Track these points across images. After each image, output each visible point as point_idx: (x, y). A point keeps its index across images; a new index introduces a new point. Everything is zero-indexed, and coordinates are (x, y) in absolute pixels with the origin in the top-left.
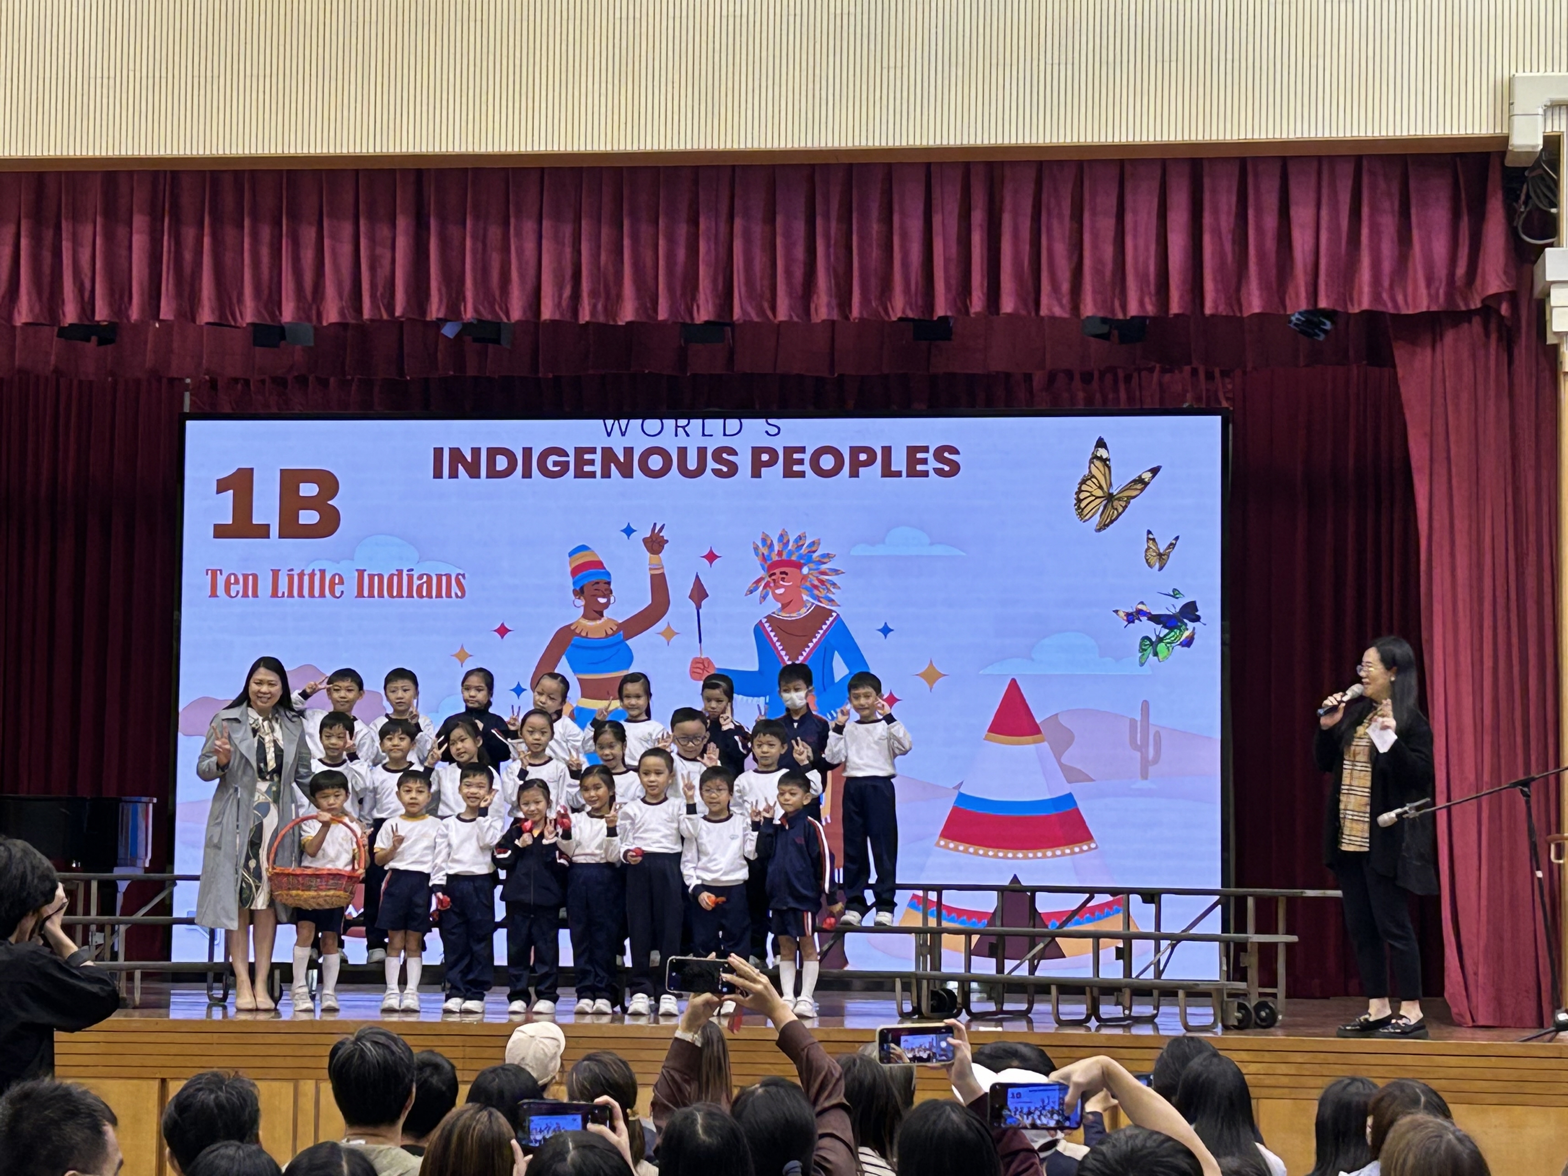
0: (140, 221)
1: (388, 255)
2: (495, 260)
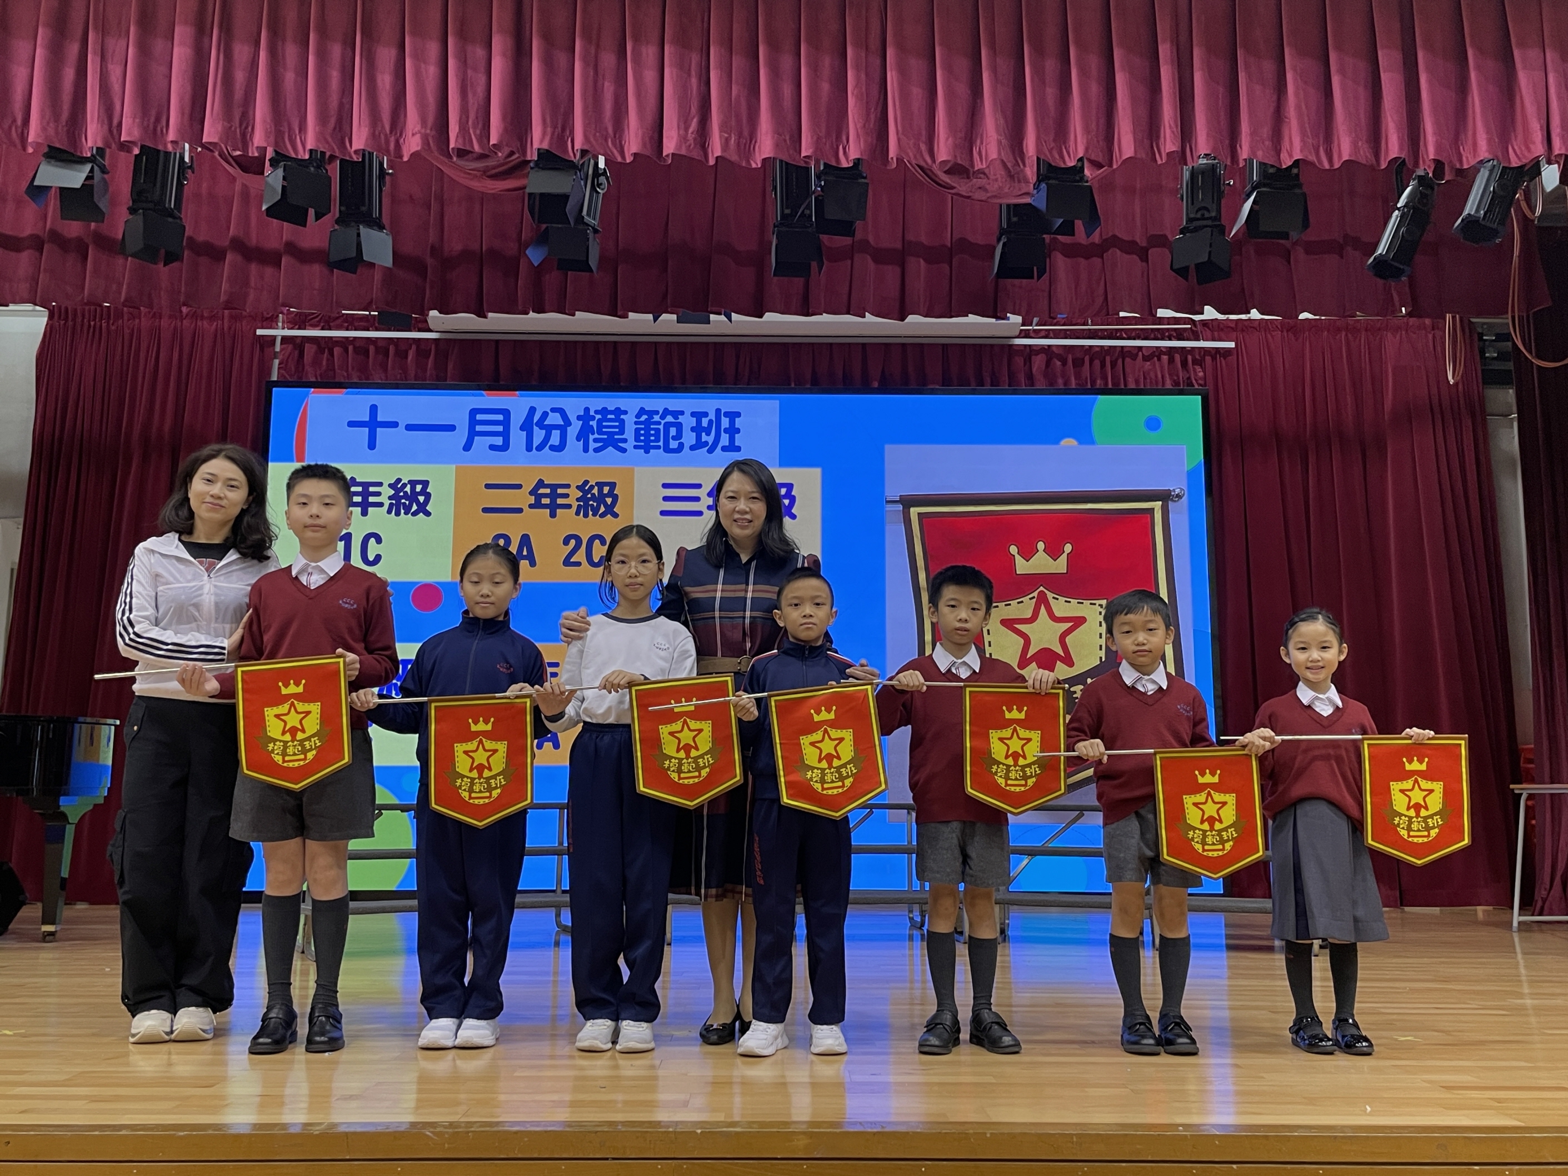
1: (482, 79)
2: (609, 90)
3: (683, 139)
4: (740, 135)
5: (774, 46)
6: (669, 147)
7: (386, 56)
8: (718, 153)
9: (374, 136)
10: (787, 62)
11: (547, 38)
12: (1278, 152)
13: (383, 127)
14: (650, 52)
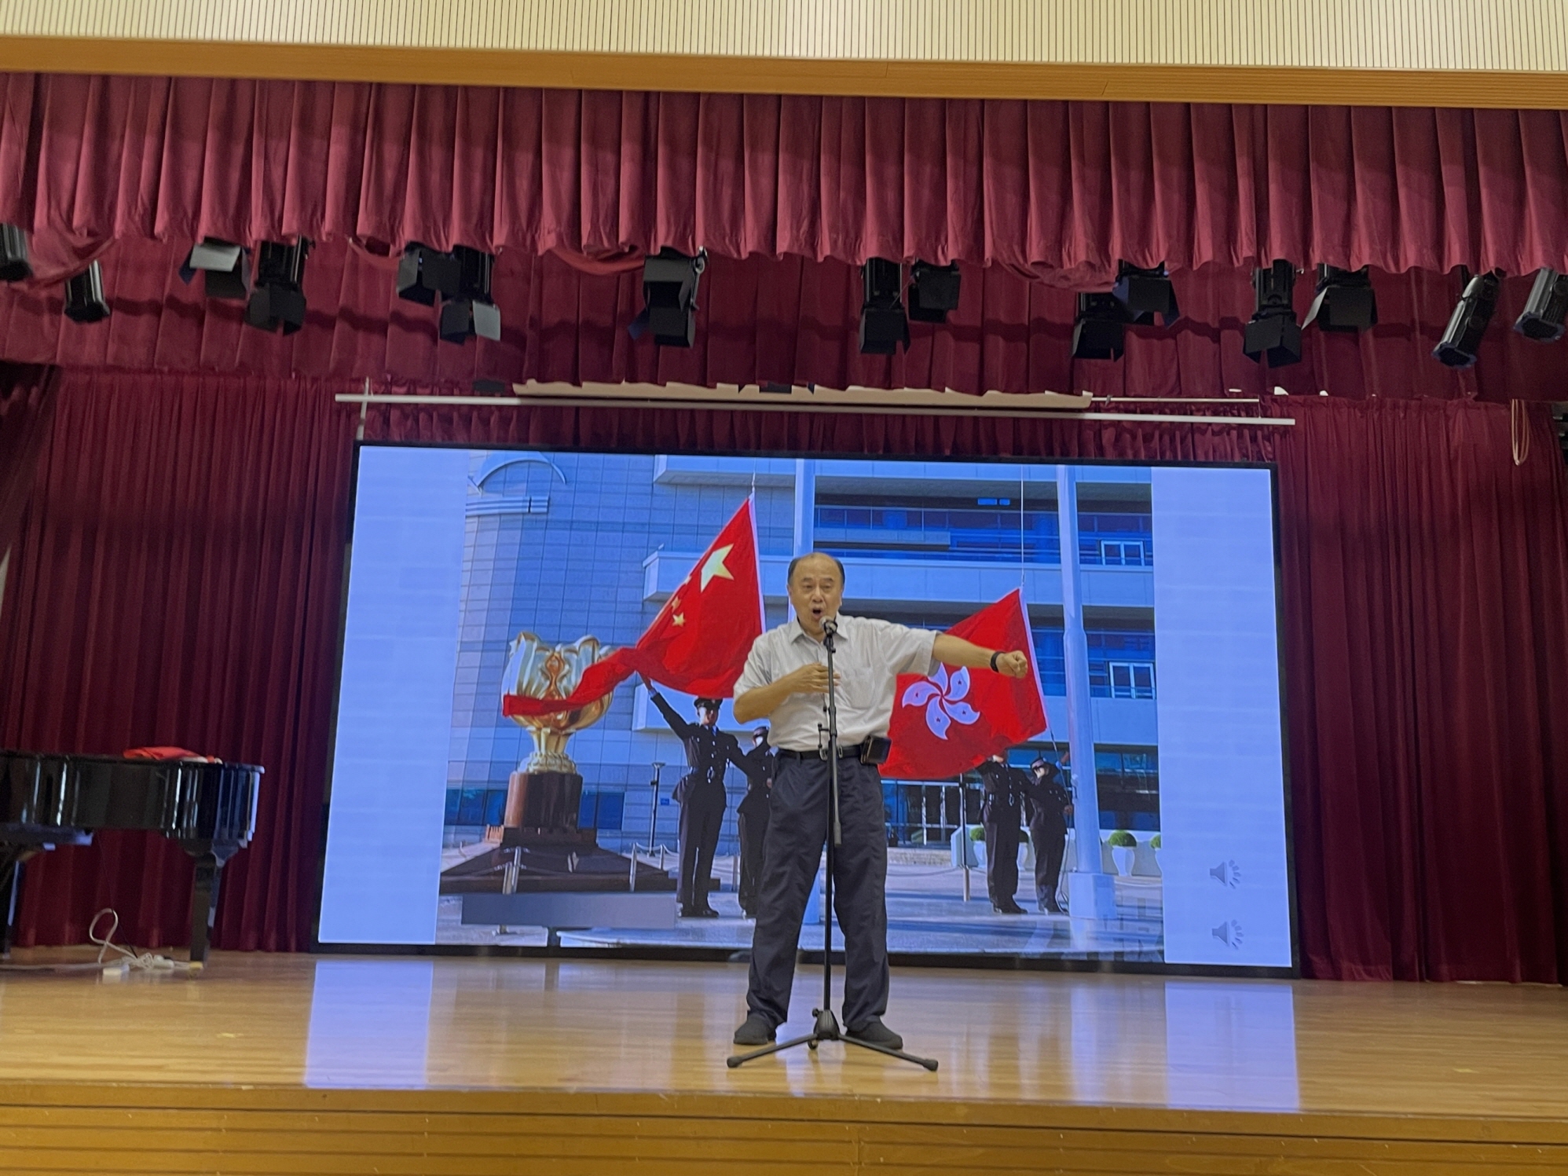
1: (612, 182)
3: (795, 239)
4: (847, 235)
5: (879, 157)
6: (783, 245)
7: (524, 160)
8: (827, 252)
9: (513, 233)
10: (891, 171)
11: (672, 144)
12: (1348, 257)
13: (521, 224)
14: (766, 159)
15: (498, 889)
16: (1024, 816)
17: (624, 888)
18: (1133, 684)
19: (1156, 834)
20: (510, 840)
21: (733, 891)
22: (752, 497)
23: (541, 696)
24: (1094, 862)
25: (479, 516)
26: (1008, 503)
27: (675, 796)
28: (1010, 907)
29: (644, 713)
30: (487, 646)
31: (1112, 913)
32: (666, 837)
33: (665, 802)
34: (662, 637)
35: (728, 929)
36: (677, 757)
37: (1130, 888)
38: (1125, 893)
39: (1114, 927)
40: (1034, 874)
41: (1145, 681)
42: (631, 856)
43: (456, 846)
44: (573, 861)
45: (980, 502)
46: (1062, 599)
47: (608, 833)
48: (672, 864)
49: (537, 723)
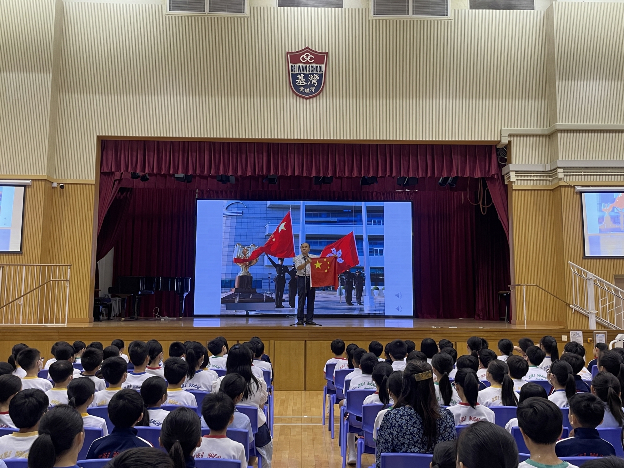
0: (207, 153)
2: (285, 163)
3: (299, 172)
4: (309, 171)
5: (315, 154)
6: (296, 174)
7: (244, 156)
8: (305, 175)
9: (242, 172)
10: (318, 157)
11: (273, 153)
12: (408, 175)
13: (244, 170)
14: (292, 156)
15: (235, 303)
16: (354, 283)
17: (263, 301)
18: (379, 253)
19: (383, 287)
20: (236, 291)
21: (288, 302)
22: (290, 210)
23: (242, 258)
24: (369, 294)
25: (226, 216)
26: (350, 211)
27: (274, 281)
28: (351, 304)
29: (266, 262)
30: (229, 247)
31: (374, 305)
32: (272, 290)
33: (272, 282)
34: (270, 244)
35: (287, 310)
36: (274, 272)
37: (377, 299)
38: (376, 300)
39: (374, 308)
40: (356, 297)
41: (381, 252)
42: (264, 294)
43: (224, 293)
44: (251, 296)
45: (344, 211)
46: (363, 233)
47: (259, 289)
48: (274, 296)
49: (242, 265)
